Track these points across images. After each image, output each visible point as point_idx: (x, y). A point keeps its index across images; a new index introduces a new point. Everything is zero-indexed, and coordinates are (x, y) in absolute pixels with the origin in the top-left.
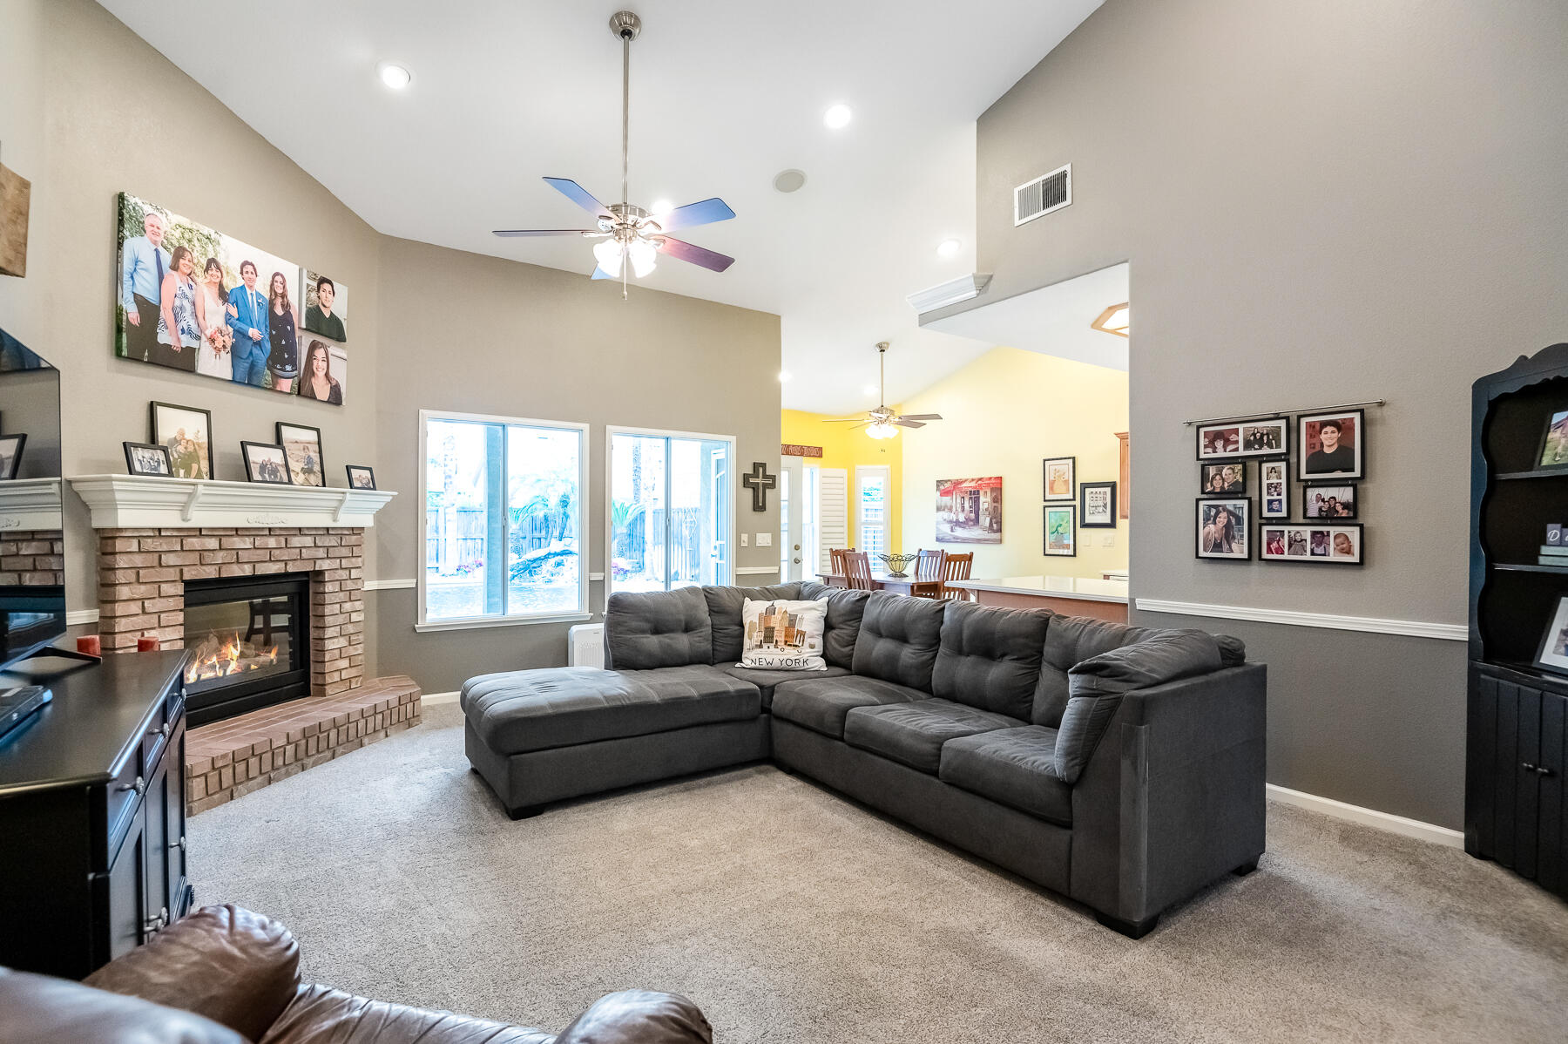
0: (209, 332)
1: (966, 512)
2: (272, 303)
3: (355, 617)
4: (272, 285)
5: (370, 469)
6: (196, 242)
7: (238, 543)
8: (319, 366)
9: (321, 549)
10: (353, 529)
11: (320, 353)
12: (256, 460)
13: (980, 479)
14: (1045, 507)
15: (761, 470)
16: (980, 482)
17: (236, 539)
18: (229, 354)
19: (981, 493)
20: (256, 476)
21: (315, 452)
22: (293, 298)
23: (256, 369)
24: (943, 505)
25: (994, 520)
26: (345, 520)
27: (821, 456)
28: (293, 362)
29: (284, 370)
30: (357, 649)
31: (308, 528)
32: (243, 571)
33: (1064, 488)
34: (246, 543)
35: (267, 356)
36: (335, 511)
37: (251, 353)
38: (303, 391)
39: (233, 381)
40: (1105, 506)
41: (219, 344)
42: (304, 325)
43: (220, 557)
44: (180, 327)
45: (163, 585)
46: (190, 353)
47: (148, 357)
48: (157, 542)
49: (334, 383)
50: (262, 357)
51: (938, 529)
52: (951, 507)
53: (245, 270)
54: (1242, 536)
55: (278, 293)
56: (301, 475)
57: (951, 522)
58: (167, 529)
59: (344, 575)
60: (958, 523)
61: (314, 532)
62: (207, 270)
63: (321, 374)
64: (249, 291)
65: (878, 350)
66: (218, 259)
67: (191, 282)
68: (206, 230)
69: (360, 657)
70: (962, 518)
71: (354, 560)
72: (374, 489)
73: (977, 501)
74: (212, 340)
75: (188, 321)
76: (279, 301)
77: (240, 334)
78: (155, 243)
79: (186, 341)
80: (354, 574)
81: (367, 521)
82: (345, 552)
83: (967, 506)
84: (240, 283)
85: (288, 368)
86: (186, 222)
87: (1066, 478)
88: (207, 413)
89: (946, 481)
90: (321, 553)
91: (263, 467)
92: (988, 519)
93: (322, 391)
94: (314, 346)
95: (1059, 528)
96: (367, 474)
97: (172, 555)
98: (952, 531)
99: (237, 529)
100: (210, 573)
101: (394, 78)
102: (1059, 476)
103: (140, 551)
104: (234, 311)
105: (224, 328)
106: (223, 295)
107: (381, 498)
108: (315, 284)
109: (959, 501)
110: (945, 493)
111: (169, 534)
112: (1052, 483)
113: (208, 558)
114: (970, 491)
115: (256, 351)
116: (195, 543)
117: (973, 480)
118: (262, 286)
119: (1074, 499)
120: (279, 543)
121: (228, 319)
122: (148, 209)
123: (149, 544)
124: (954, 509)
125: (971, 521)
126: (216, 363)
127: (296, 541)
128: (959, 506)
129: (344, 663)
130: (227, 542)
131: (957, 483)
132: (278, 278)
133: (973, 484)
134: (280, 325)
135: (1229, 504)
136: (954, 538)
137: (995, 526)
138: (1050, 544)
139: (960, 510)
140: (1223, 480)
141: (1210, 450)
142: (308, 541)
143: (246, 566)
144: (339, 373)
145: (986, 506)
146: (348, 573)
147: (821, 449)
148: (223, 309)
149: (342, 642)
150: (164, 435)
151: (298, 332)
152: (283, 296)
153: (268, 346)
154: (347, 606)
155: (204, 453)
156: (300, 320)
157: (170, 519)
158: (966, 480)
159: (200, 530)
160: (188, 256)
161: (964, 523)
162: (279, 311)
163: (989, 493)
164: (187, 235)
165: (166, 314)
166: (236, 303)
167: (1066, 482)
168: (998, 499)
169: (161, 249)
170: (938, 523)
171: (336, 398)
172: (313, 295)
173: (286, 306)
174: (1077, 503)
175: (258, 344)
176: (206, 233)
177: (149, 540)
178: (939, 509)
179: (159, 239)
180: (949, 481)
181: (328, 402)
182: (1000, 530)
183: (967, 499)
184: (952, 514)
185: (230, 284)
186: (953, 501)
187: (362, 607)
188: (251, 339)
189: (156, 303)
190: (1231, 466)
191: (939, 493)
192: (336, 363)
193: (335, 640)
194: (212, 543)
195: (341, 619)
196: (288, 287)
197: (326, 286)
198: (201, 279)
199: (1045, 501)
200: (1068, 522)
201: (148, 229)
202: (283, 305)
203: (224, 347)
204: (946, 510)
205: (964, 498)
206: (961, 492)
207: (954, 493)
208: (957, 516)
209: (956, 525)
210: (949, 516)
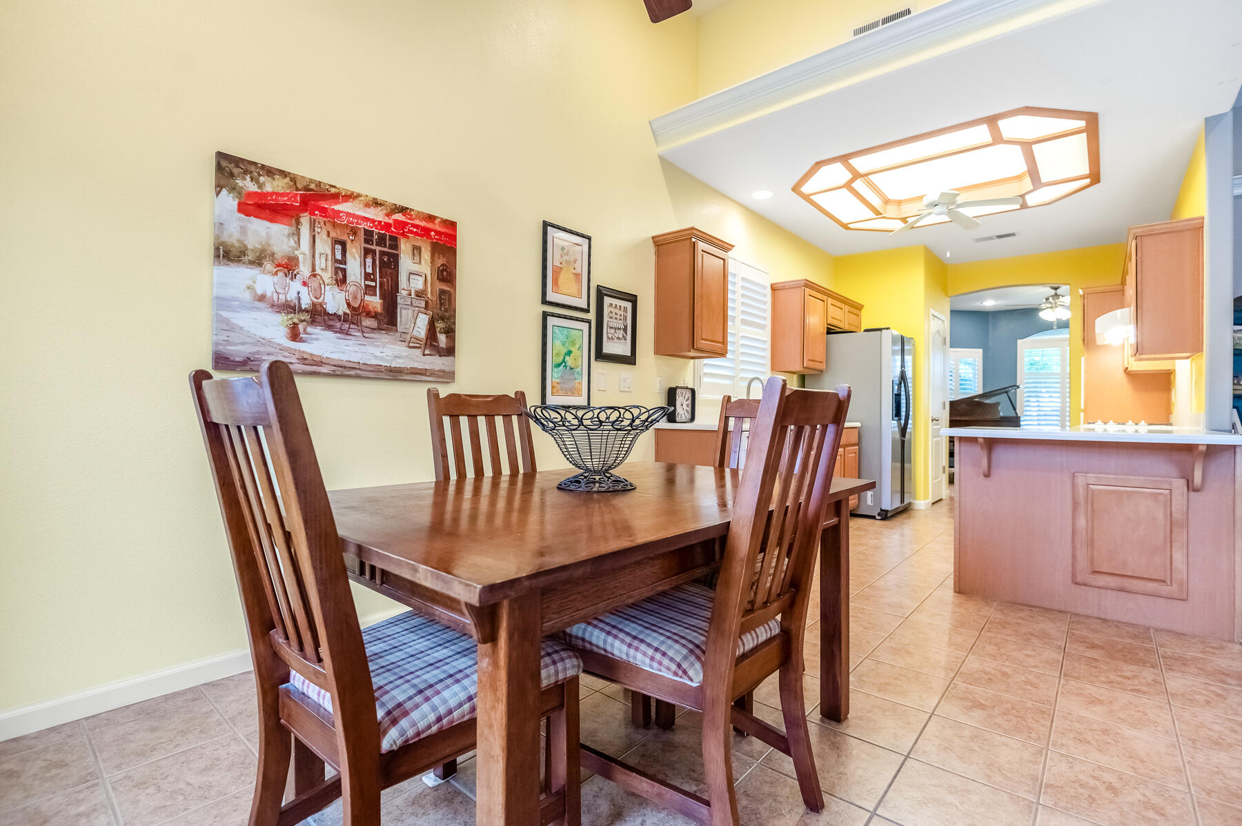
1: (352, 289)
13: (403, 210)
14: (545, 315)
16: (399, 217)
19: (405, 247)
25: (440, 325)
33: (573, 288)
40: (625, 330)
51: (222, 325)
52: (294, 260)
57: (289, 308)
60: (318, 315)
70: (335, 301)
73: (389, 264)
83: (354, 268)
87: (578, 271)
89: (270, 172)
92: (423, 321)
95: (567, 358)
98: (295, 335)
102: (568, 263)
109: (323, 246)
112: (557, 271)
114: (368, 234)
117: (376, 203)
119: (587, 311)
124: (304, 270)
125: (369, 314)
131: (317, 193)
133: (378, 215)
136: (303, 360)
137: (442, 339)
138: (553, 387)
139: (327, 276)
145: (418, 284)
158: (350, 197)
161: (345, 318)
163: (426, 255)
167: (578, 276)
168: (446, 275)
170: (221, 303)
174: (592, 316)
178: (226, 254)
180: (284, 174)
182: (450, 351)
184: (296, 286)
191: (229, 201)
199: (544, 302)
200: (580, 348)
204: (269, 266)
205: (343, 244)
206: (334, 225)
207: (305, 219)
208: (318, 293)
209: (313, 322)
210: (286, 287)
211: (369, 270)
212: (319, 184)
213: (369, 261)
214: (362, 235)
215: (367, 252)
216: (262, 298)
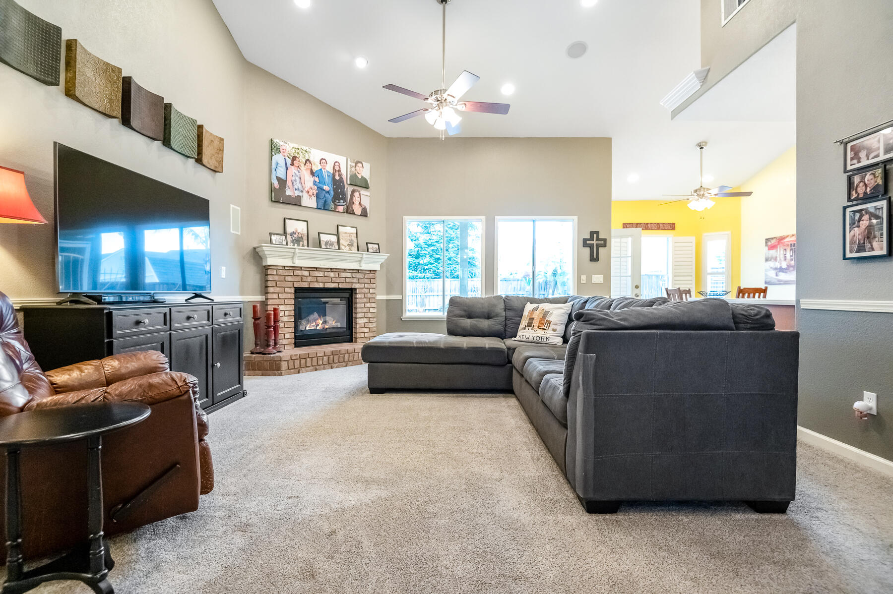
0: (306, 189)
1: (787, 260)
2: (334, 175)
3: (371, 310)
4: (334, 167)
5: (378, 244)
6: (301, 154)
7: (317, 274)
8: (356, 200)
9: (355, 279)
10: (371, 271)
11: (356, 194)
12: (323, 240)
15: (595, 236)
17: (316, 272)
18: (315, 197)
20: (323, 246)
21: (354, 237)
22: (343, 172)
23: (327, 203)
24: (770, 256)
26: (365, 266)
27: (674, 229)
28: (344, 199)
29: (340, 203)
30: (373, 324)
31: (349, 269)
32: (319, 285)
34: (321, 274)
35: (332, 197)
36: (360, 262)
37: (325, 196)
38: (349, 211)
39: (317, 208)
41: (311, 193)
42: (349, 183)
43: (309, 279)
44: (294, 188)
45: (286, 288)
46: (299, 198)
47: (282, 200)
48: (284, 271)
49: (363, 207)
50: (330, 198)
51: (766, 275)
52: (776, 257)
53: (321, 162)
54: (882, 234)
55: (336, 170)
56: (348, 247)
57: (776, 269)
58: (287, 266)
59: (367, 291)
60: (781, 270)
61: (352, 271)
62: (305, 164)
63: (357, 203)
64: (323, 171)
65: (699, 148)
66: (310, 159)
67: (299, 170)
68: (305, 148)
69: (374, 328)
70: (784, 265)
71: (371, 284)
72: (379, 253)
74: (308, 192)
75: (298, 185)
76: (337, 173)
77: (320, 189)
78: (284, 156)
79: (297, 193)
80: (371, 291)
81: (377, 267)
82: (367, 281)
83: (788, 255)
84: (320, 167)
85: (342, 201)
86: (296, 146)
88: (307, 222)
89: (772, 239)
90: (355, 280)
91: (327, 243)
93: (358, 210)
94: (353, 192)
96: (377, 246)
97: (289, 277)
98: (777, 276)
99: (316, 268)
100: (305, 285)
101: (361, 63)
103: (277, 275)
104: (317, 179)
105: (313, 187)
106: (312, 173)
107: (383, 257)
108: (354, 164)
109: (782, 252)
110: (772, 247)
111: (288, 268)
113: (304, 279)
114: (791, 244)
115: (327, 195)
116: (299, 273)
118: (329, 168)
120: (335, 274)
121: (315, 183)
122: (281, 143)
123: (281, 272)
124: (778, 259)
125: (791, 267)
126: (309, 201)
127: (343, 275)
128: (782, 256)
129: (367, 330)
130: (312, 273)
131: (781, 239)
132: (337, 164)
133: (793, 238)
134: (338, 185)
135: (870, 206)
136: (778, 281)
139: (783, 259)
140: (866, 185)
141: (855, 161)
142: (349, 275)
143: (321, 284)
144: (366, 202)
146: (368, 290)
147: (674, 224)
148: (312, 179)
149: (366, 320)
150: (289, 230)
151: (346, 186)
152: (339, 171)
153: (332, 193)
154: (368, 305)
155: (305, 238)
156: (347, 180)
157: (288, 263)
158: (787, 236)
159: (301, 267)
160: (297, 159)
161: (786, 269)
162: (337, 178)
164: (297, 151)
165: (289, 183)
166: (318, 176)
169: (287, 158)
170: (766, 271)
171: (364, 214)
172: (353, 169)
173: (341, 175)
175: (328, 192)
176: (305, 149)
177: (281, 271)
178: (767, 260)
179: (286, 154)
180: (775, 238)
181: (361, 215)
183: (788, 251)
184: (777, 263)
185: (315, 169)
186: (779, 253)
187: (375, 306)
188: (324, 190)
189: (285, 179)
190: (873, 172)
191: (767, 248)
192: (364, 198)
193: (362, 319)
194: (306, 273)
195: (365, 310)
196: (341, 167)
197: (360, 165)
198: (303, 168)
201: (282, 151)
202: (339, 175)
203: (313, 194)
204: (772, 260)
205: (786, 250)
206: (784, 245)
207: (778, 247)
208: (781, 264)
209: (780, 271)
210: (775, 264)
211: (791, 254)
212: (781, 237)
213: (791, 252)
214: (790, 245)
215: (791, 249)
216: (771, 268)
